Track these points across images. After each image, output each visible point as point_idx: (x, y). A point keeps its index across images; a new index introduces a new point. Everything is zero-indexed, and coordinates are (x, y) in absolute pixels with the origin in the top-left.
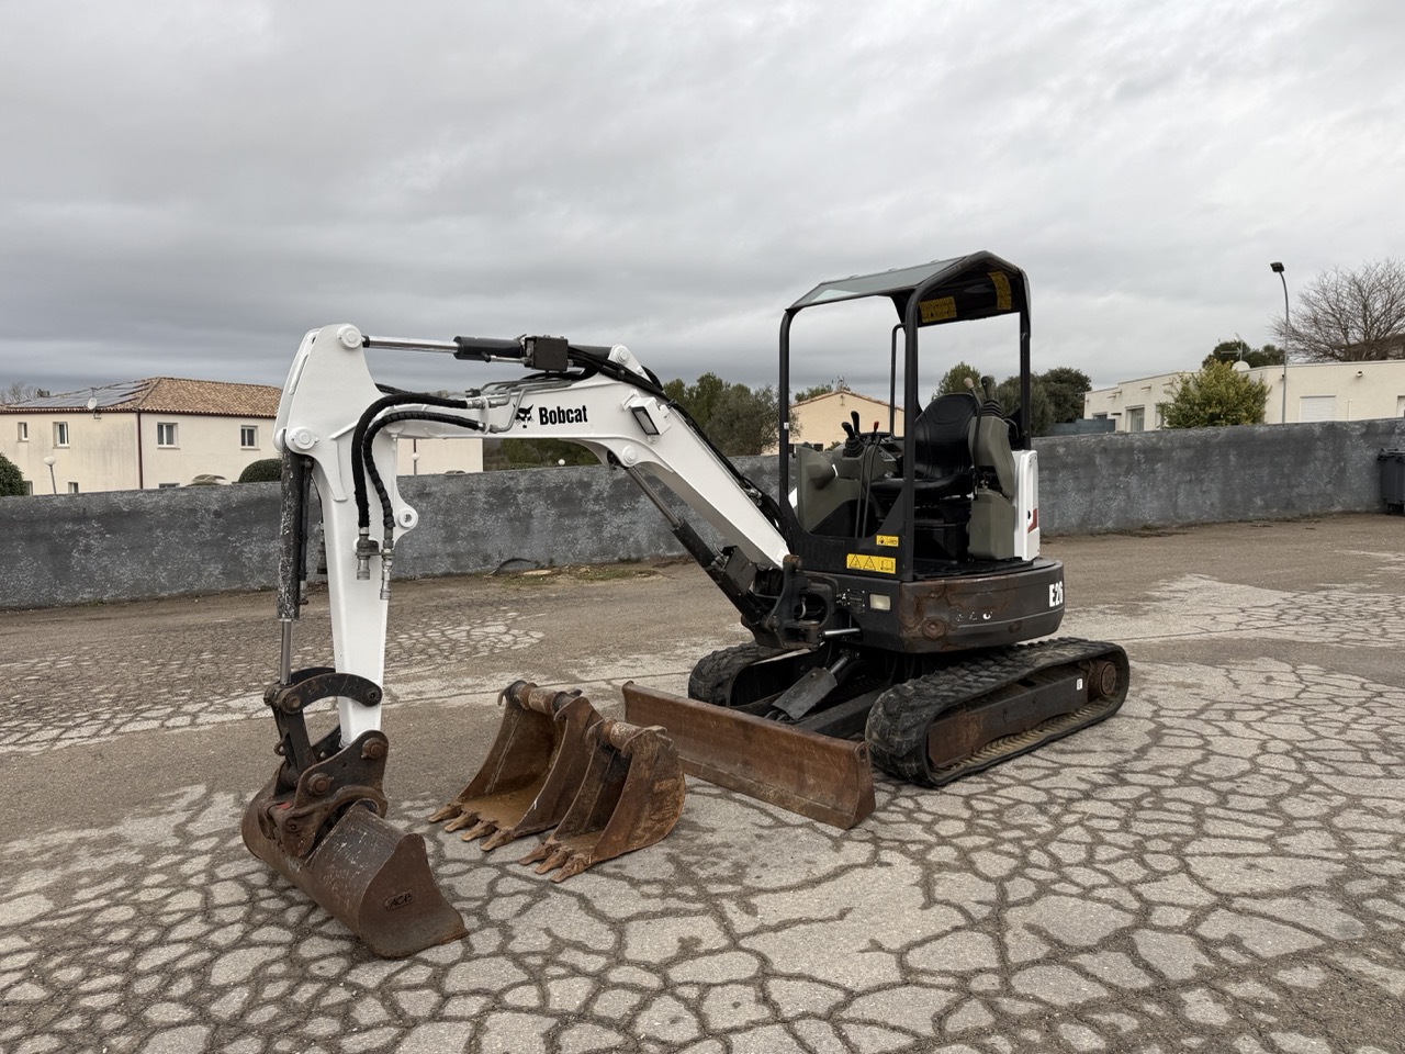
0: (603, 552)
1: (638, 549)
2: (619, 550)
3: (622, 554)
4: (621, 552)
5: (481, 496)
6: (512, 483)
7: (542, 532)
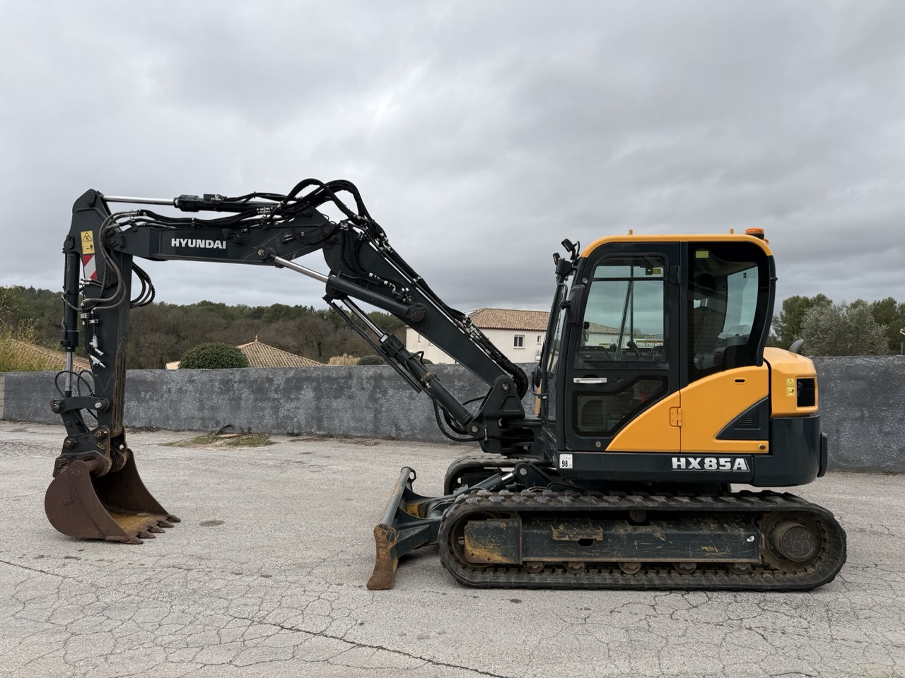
0: (278, 426)
1: (299, 427)
2: (288, 426)
3: (289, 429)
4: (289, 428)
5: (216, 384)
6: (232, 377)
7: (246, 409)
